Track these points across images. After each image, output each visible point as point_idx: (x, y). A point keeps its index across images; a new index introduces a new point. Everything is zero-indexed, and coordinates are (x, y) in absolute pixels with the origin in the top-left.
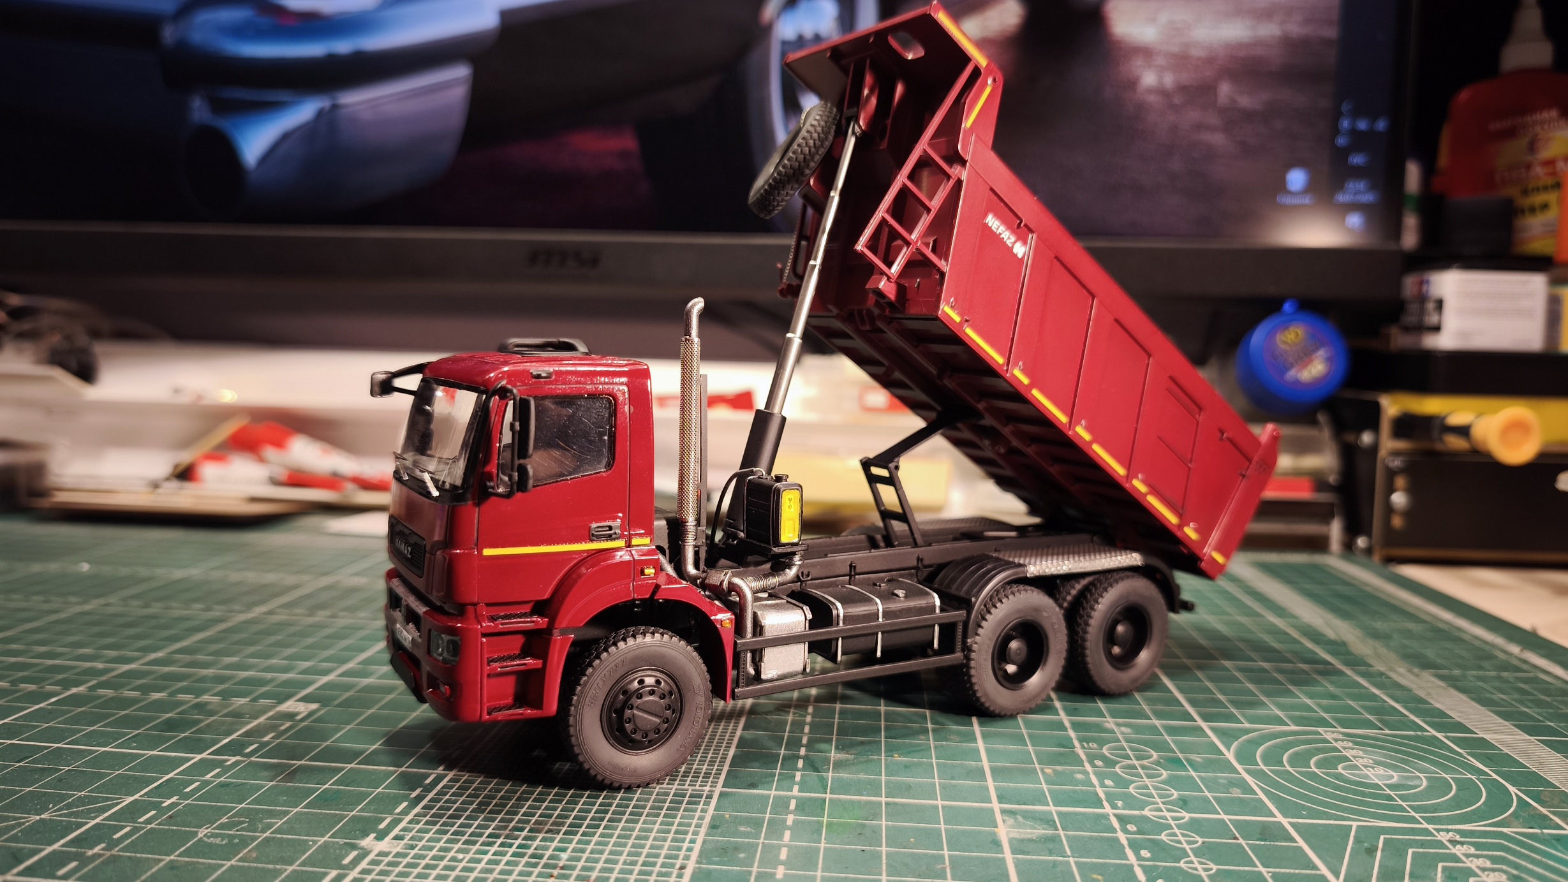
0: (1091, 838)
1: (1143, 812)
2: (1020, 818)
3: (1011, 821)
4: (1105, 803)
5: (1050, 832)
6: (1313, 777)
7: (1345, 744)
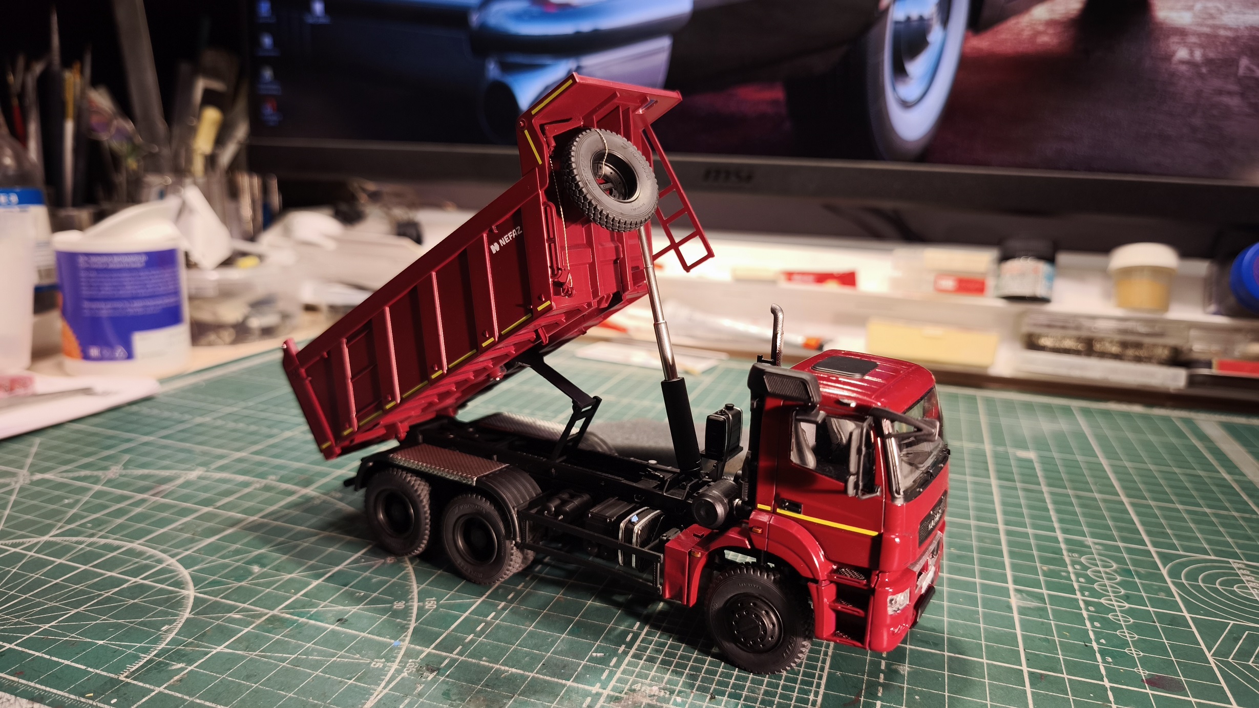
0: (1066, 611)
1: (1100, 600)
2: (1024, 595)
3: (1019, 596)
4: (1078, 593)
5: (1041, 605)
6: (1216, 591)
7: (1245, 572)
